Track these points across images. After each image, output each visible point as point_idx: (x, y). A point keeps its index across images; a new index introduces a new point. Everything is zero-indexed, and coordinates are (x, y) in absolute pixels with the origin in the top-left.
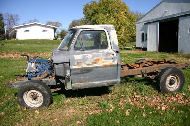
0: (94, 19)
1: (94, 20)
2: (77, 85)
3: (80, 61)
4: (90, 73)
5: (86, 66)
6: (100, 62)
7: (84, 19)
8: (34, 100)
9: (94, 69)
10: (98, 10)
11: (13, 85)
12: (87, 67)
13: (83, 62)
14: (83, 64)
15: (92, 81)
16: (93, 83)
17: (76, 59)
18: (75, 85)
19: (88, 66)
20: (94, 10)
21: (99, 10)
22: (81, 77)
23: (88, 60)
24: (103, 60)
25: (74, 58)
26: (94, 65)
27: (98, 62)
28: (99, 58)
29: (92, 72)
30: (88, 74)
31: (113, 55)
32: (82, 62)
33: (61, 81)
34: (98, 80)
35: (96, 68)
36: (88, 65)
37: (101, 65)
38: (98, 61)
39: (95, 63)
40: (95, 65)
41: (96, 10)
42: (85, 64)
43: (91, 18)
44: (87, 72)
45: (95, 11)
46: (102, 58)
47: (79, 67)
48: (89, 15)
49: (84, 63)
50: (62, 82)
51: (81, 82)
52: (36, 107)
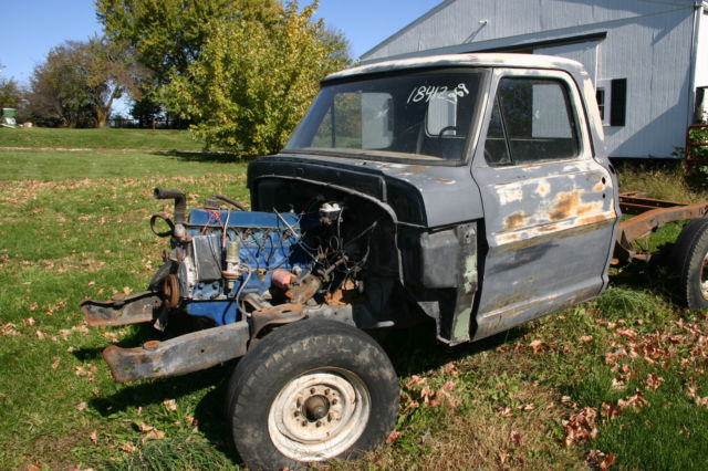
0: (151, 43)
1: (151, 47)
2: (493, 317)
3: (516, 212)
4: (544, 258)
5: (533, 233)
6: (572, 212)
7: (104, 42)
8: (311, 425)
9: (557, 241)
10: (163, 6)
11: (155, 363)
12: (540, 234)
13: (526, 216)
14: (525, 222)
15: (537, 295)
16: (541, 303)
17: (503, 201)
18: (489, 318)
19: (541, 230)
20: (147, 6)
21: (168, 9)
22: (513, 280)
23: (542, 205)
24: (581, 204)
25: (495, 200)
26: (557, 225)
27: (566, 213)
28: (570, 193)
29: (550, 255)
30: (536, 266)
31: (604, 181)
32: (523, 213)
33: (424, 308)
34: (554, 289)
35: (562, 237)
36: (542, 225)
37: (577, 223)
38: (569, 209)
39: (559, 216)
40: (561, 226)
41: (157, 8)
42: (531, 221)
43: (134, 40)
44: (533, 259)
45: (152, 11)
46: (576, 193)
47: (514, 236)
48: (125, 25)
49: (528, 219)
50: (427, 311)
51: (507, 304)
52: (328, 455)
